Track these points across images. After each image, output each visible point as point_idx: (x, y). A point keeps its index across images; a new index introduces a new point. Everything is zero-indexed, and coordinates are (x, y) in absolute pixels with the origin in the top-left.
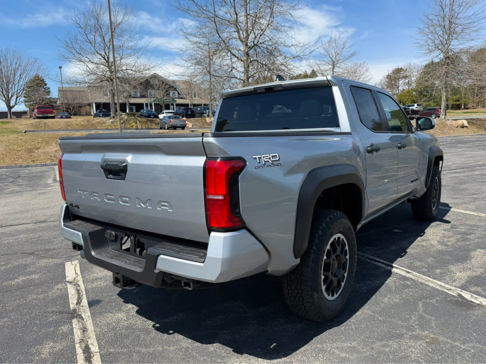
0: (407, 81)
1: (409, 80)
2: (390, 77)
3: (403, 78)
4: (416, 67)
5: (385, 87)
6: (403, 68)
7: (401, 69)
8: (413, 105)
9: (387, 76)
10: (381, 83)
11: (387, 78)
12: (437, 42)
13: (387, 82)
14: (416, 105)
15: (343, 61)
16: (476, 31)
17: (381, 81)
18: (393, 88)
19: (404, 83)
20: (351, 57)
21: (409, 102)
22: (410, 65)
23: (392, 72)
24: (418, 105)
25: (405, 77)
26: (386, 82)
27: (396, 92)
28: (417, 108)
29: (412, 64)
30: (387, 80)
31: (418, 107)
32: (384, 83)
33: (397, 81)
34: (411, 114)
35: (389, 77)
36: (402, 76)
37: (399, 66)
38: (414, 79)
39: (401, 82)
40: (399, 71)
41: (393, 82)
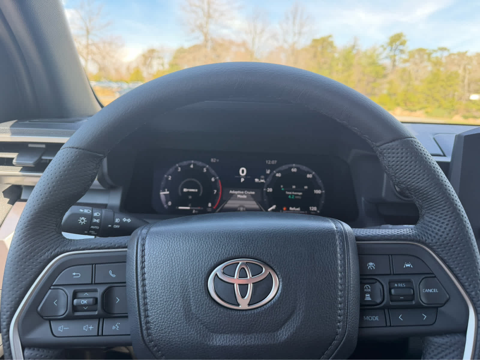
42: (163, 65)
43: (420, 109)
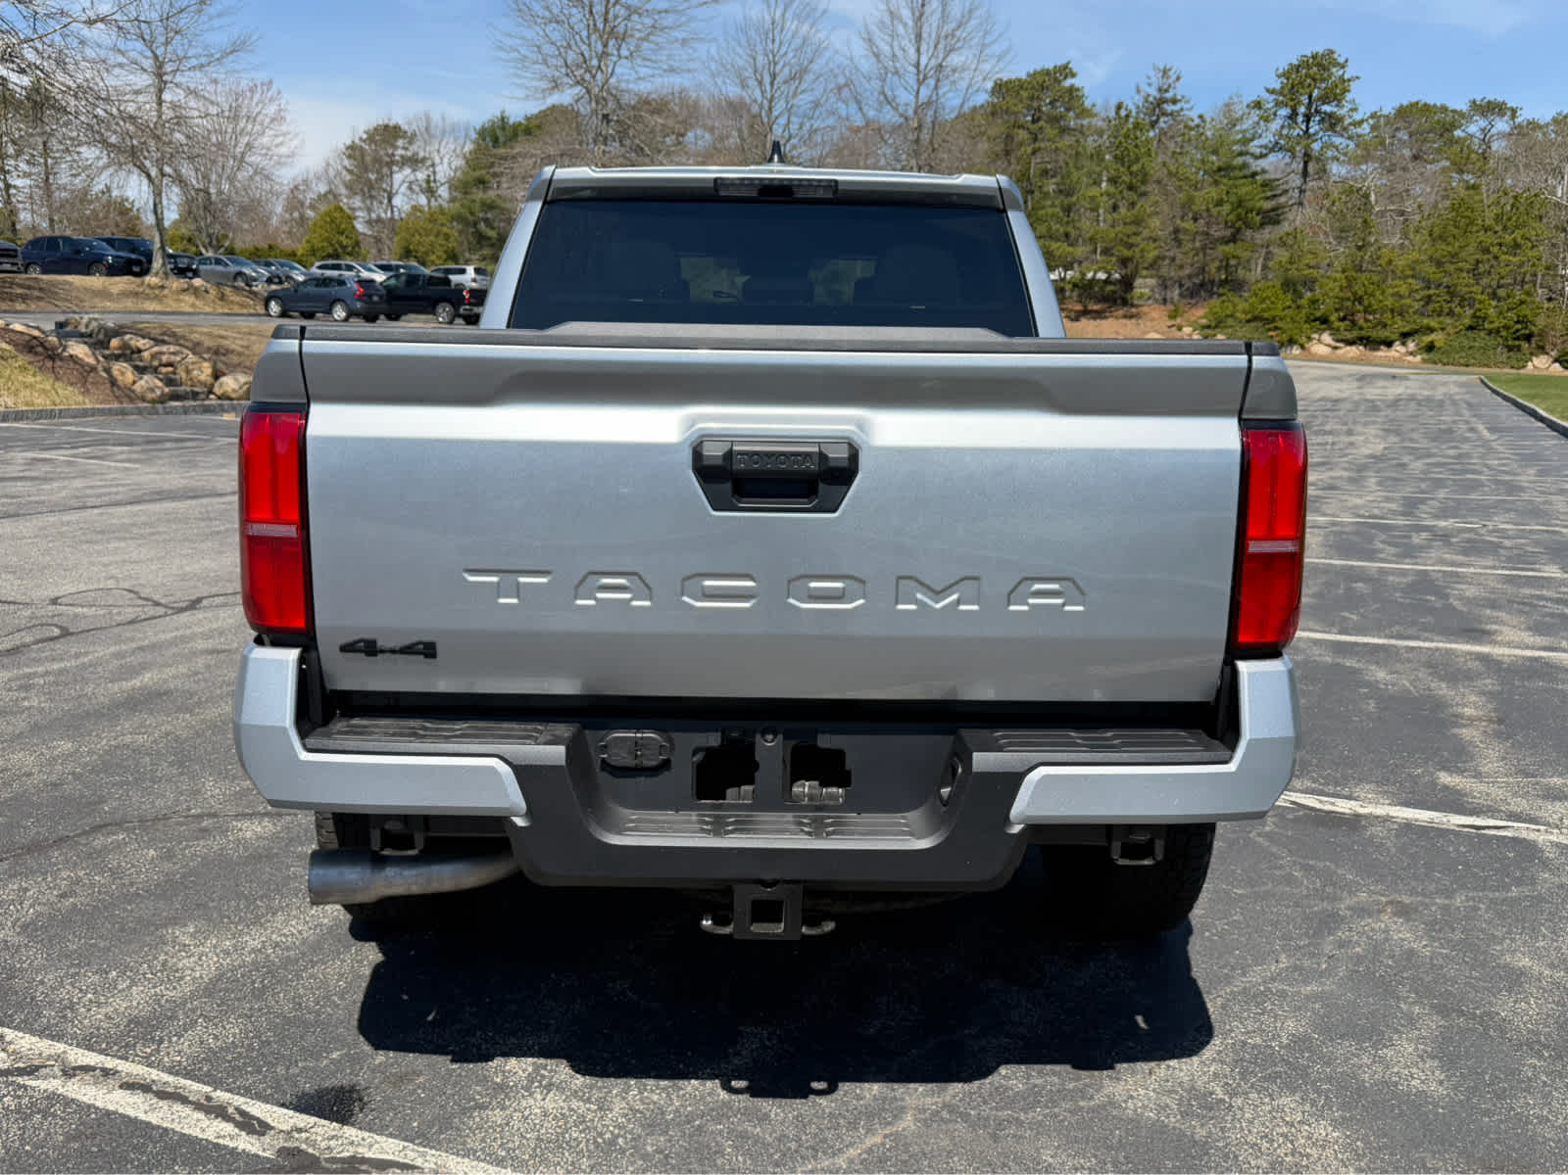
0: (421, 176)
1: (429, 176)
2: (357, 153)
3: (403, 164)
4: (448, 129)
5: (343, 191)
6: (405, 127)
7: (397, 128)
8: (463, 271)
9: (347, 148)
10: (326, 172)
11: (349, 157)
12: (571, 57)
13: (350, 172)
14: (470, 270)
15: (202, 66)
16: (684, 42)
17: (328, 164)
18: (372, 197)
19: (411, 183)
20: (232, 52)
21: (439, 257)
22: (428, 119)
23: (365, 136)
24: (477, 271)
25: (414, 162)
26: (344, 173)
27: (386, 213)
28: (474, 280)
29: (436, 118)
30: (346, 162)
31: (479, 277)
32: (338, 174)
33: (385, 170)
34: (469, 304)
35: (353, 151)
36: (402, 156)
37: (390, 120)
38: (443, 172)
39: (398, 177)
40: (388, 134)
41: (373, 177)
42: (430, 191)
43: (1405, 336)
